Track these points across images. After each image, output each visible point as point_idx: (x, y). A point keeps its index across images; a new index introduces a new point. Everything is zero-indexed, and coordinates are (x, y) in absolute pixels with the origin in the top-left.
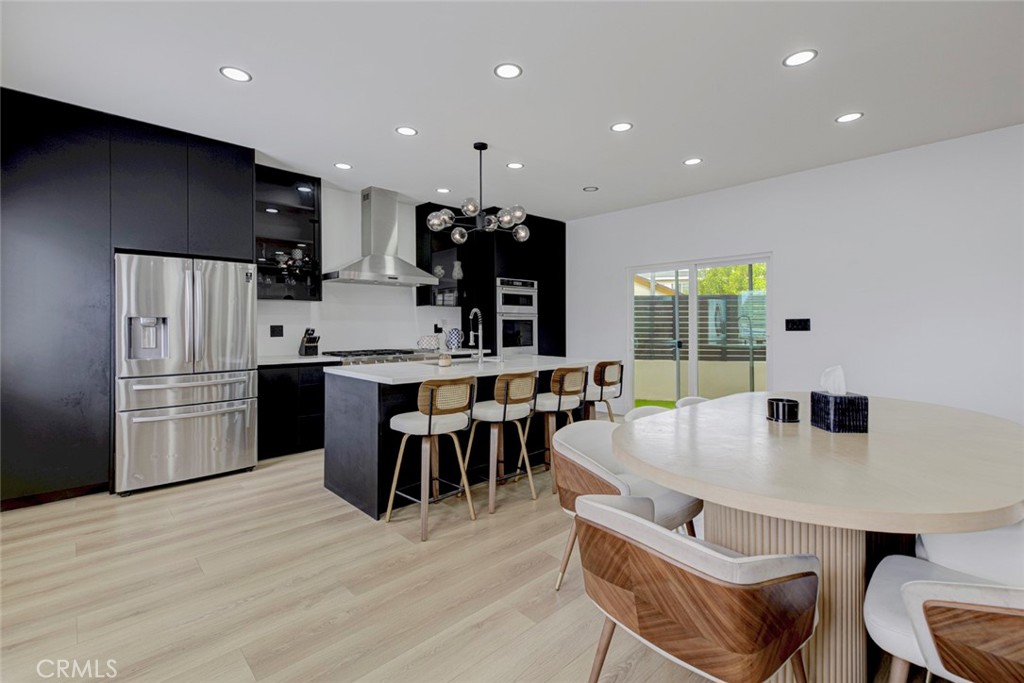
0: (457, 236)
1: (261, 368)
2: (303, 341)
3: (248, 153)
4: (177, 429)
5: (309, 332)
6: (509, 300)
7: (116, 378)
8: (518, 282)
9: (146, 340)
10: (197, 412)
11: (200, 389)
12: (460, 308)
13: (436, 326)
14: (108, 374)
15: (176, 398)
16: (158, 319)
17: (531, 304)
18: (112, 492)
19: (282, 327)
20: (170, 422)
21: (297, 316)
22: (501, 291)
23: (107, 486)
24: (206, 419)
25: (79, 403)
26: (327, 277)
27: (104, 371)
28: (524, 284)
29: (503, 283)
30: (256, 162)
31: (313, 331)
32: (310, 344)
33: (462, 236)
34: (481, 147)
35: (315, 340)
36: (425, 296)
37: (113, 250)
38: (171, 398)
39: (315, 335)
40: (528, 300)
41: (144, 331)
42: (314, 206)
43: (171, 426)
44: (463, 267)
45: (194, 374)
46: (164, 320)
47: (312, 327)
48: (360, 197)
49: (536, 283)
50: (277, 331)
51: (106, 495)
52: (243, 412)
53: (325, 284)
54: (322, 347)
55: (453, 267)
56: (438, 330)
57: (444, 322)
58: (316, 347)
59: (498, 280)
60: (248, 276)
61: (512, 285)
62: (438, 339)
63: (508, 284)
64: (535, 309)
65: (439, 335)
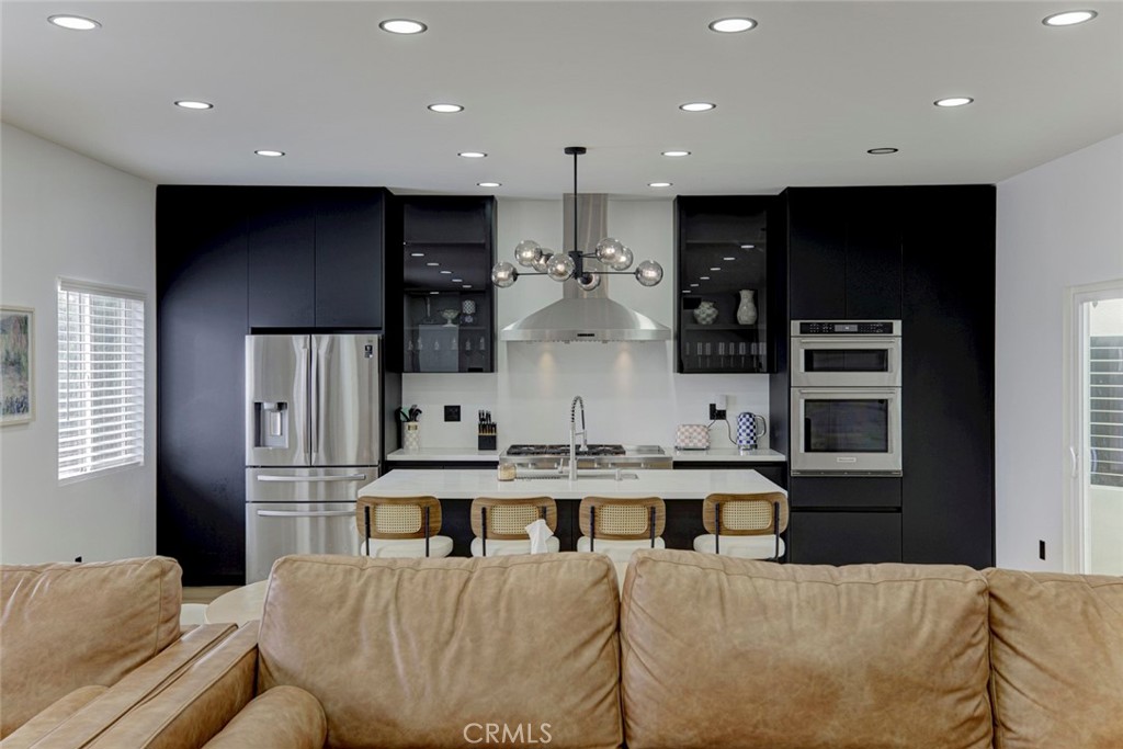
5: (484, 416)
8: (850, 325)
12: (768, 375)
13: (713, 407)
16: (279, 404)
17: (886, 367)
19: (459, 407)
28: (866, 329)
29: (805, 330)
31: (488, 415)
32: (488, 432)
34: (576, 151)
37: (250, 330)
40: (878, 361)
45: (311, 466)
46: (283, 406)
49: (897, 325)
50: (452, 414)
55: (738, 299)
56: (717, 414)
57: (729, 400)
58: (494, 438)
59: (795, 326)
60: (369, 350)
61: (831, 332)
62: (708, 429)
63: (820, 330)
64: (894, 376)
65: (719, 423)
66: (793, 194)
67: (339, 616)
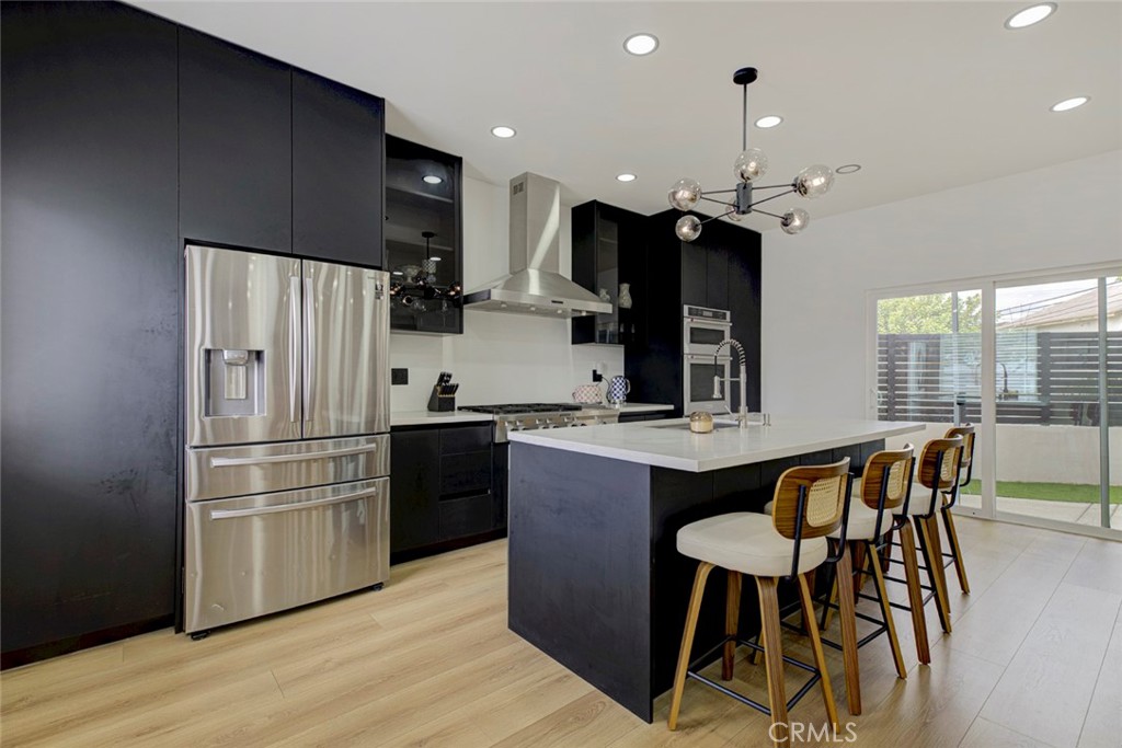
0: (685, 230)
1: (394, 429)
2: (435, 390)
3: (376, 104)
4: (266, 529)
5: (444, 378)
6: (700, 336)
7: (187, 447)
8: (708, 312)
9: (233, 386)
11: (295, 465)
12: (623, 348)
13: (595, 372)
14: (174, 439)
15: (265, 478)
16: (250, 352)
17: (723, 342)
18: (180, 629)
19: (406, 370)
20: (255, 518)
21: (429, 357)
22: (688, 323)
23: (171, 617)
24: (304, 513)
25: (128, 488)
26: (468, 299)
27: (167, 435)
28: (715, 316)
29: (691, 313)
30: (388, 131)
31: (450, 376)
32: (444, 393)
33: (694, 228)
34: (746, 76)
35: (452, 389)
36: (584, 330)
37: (182, 242)
38: (257, 481)
39: (452, 382)
40: (719, 337)
41: (231, 372)
42: (452, 198)
44: (631, 291)
45: (303, 440)
46: (259, 354)
47: (448, 371)
48: (507, 191)
49: (728, 313)
50: (399, 377)
51: (169, 633)
52: (370, 498)
53: (467, 309)
54: (460, 399)
56: (597, 378)
57: (604, 366)
58: (453, 399)
59: (686, 308)
60: (379, 290)
61: (702, 315)
62: (594, 391)
63: (697, 314)
65: (598, 384)
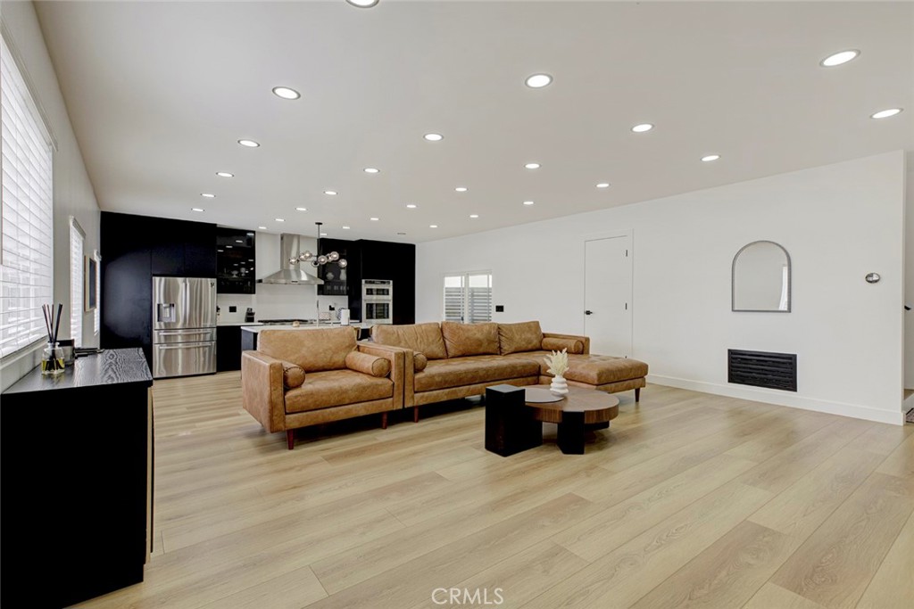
2: (246, 315)
4: (183, 353)
5: (249, 310)
6: (370, 292)
7: (153, 330)
8: (377, 281)
10: (192, 345)
11: (191, 335)
12: (347, 297)
13: (330, 306)
14: (149, 328)
15: (182, 339)
16: (170, 304)
17: (388, 294)
19: (235, 307)
20: (180, 349)
21: (242, 302)
22: (365, 287)
24: (195, 348)
26: (259, 281)
28: (383, 283)
29: (366, 282)
31: (251, 309)
32: (250, 315)
34: (320, 224)
35: (253, 314)
36: (322, 290)
37: (152, 275)
38: (179, 339)
39: (252, 311)
40: (384, 292)
41: (165, 310)
42: (251, 245)
43: (180, 351)
45: (190, 329)
46: (173, 305)
48: (279, 238)
49: (391, 282)
50: (233, 309)
52: (210, 346)
53: (257, 285)
54: (257, 318)
55: (340, 272)
56: (331, 309)
57: (335, 304)
58: (253, 317)
59: (363, 281)
60: (212, 285)
61: (374, 283)
62: (330, 314)
63: (371, 283)
64: (390, 297)
65: (332, 312)
66: (361, 241)
67: (396, 335)
